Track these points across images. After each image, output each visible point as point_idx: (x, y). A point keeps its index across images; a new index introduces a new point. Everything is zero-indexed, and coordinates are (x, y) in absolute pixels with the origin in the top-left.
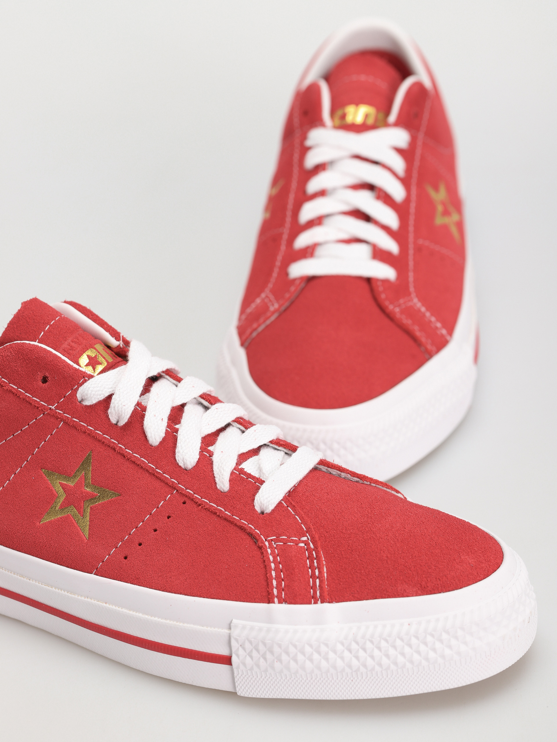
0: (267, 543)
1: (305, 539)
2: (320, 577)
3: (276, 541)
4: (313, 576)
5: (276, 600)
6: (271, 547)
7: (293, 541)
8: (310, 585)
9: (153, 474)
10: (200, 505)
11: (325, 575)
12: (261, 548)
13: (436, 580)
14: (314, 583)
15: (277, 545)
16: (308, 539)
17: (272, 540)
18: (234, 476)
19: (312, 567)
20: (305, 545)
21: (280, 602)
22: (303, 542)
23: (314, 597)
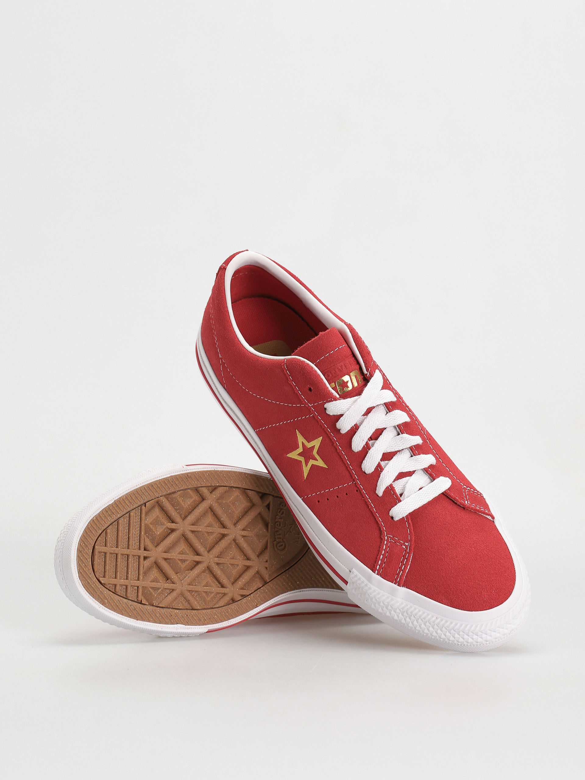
0: (386, 538)
1: (407, 544)
2: (404, 571)
3: (391, 538)
4: (400, 568)
5: (376, 572)
6: (387, 540)
7: (400, 543)
8: (396, 572)
9: (347, 468)
10: (363, 497)
11: (407, 570)
12: (381, 540)
13: (461, 602)
14: (399, 572)
15: (391, 541)
16: (408, 545)
17: (390, 537)
18: (388, 489)
19: (402, 562)
20: (406, 548)
21: (377, 574)
22: (405, 545)
23: (396, 580)
